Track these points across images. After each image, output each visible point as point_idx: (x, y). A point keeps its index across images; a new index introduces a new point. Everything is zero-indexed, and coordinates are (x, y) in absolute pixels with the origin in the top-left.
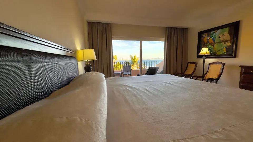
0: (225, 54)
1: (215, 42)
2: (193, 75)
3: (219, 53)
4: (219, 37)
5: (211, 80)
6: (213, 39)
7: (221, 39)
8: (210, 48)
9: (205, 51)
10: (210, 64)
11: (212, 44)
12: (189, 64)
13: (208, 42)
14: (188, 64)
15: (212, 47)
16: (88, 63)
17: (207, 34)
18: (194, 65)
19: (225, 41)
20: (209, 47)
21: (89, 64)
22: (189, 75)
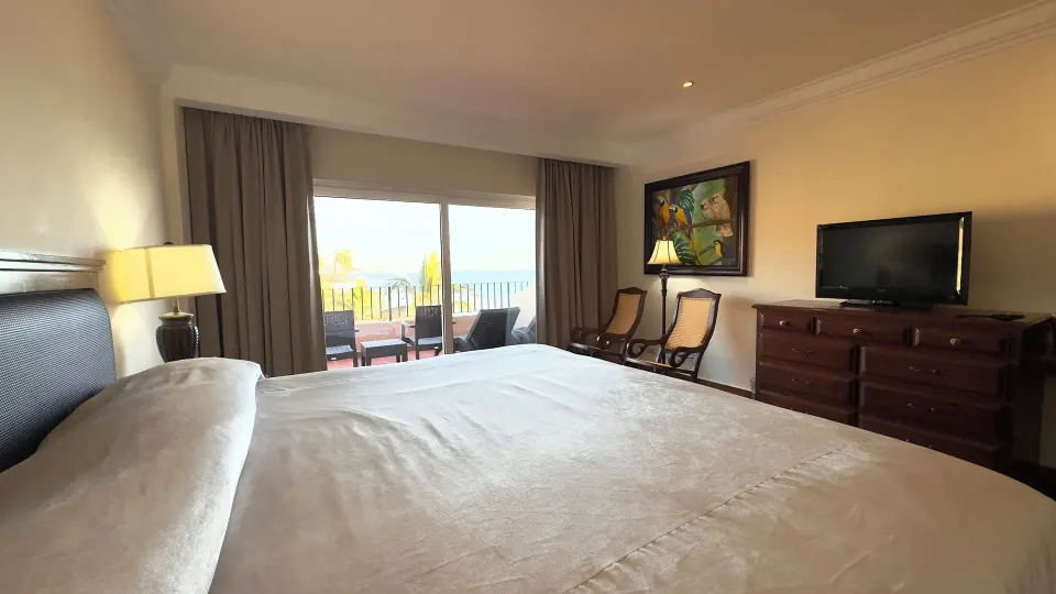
0: (720, 263)
1: (693, 222)
2: (634, 338)
3: (704, 260)
4: (702, 206)
5: (682, 353)
6: (687, 212)
7: (708, 213)
8: (680, 240)
9: (664, 252)
10: (680, 296)
11: (683, 227)
12: (623, 297)
13: (673, 220)
14: (618, 295)
15: (685, 240)
16: (176, 311)
17: (668, 193)
18: (637, 298)
19: (719, 223)
20: (676, 239)
21: (181, 314)
22: (622, 336)
